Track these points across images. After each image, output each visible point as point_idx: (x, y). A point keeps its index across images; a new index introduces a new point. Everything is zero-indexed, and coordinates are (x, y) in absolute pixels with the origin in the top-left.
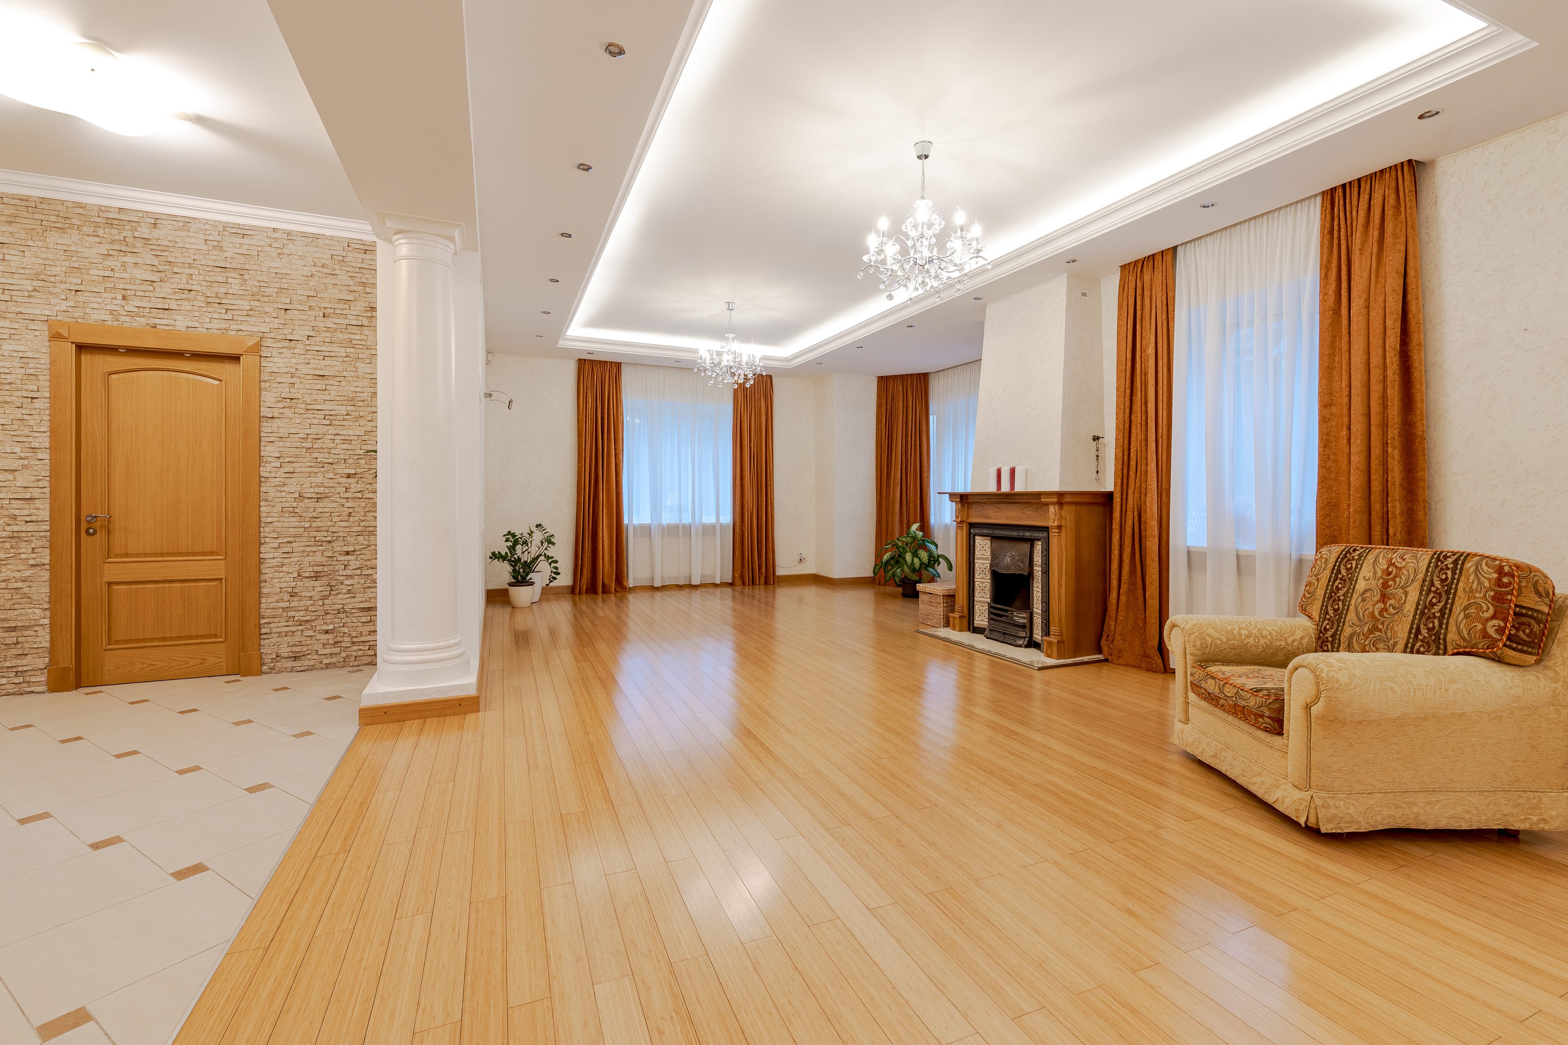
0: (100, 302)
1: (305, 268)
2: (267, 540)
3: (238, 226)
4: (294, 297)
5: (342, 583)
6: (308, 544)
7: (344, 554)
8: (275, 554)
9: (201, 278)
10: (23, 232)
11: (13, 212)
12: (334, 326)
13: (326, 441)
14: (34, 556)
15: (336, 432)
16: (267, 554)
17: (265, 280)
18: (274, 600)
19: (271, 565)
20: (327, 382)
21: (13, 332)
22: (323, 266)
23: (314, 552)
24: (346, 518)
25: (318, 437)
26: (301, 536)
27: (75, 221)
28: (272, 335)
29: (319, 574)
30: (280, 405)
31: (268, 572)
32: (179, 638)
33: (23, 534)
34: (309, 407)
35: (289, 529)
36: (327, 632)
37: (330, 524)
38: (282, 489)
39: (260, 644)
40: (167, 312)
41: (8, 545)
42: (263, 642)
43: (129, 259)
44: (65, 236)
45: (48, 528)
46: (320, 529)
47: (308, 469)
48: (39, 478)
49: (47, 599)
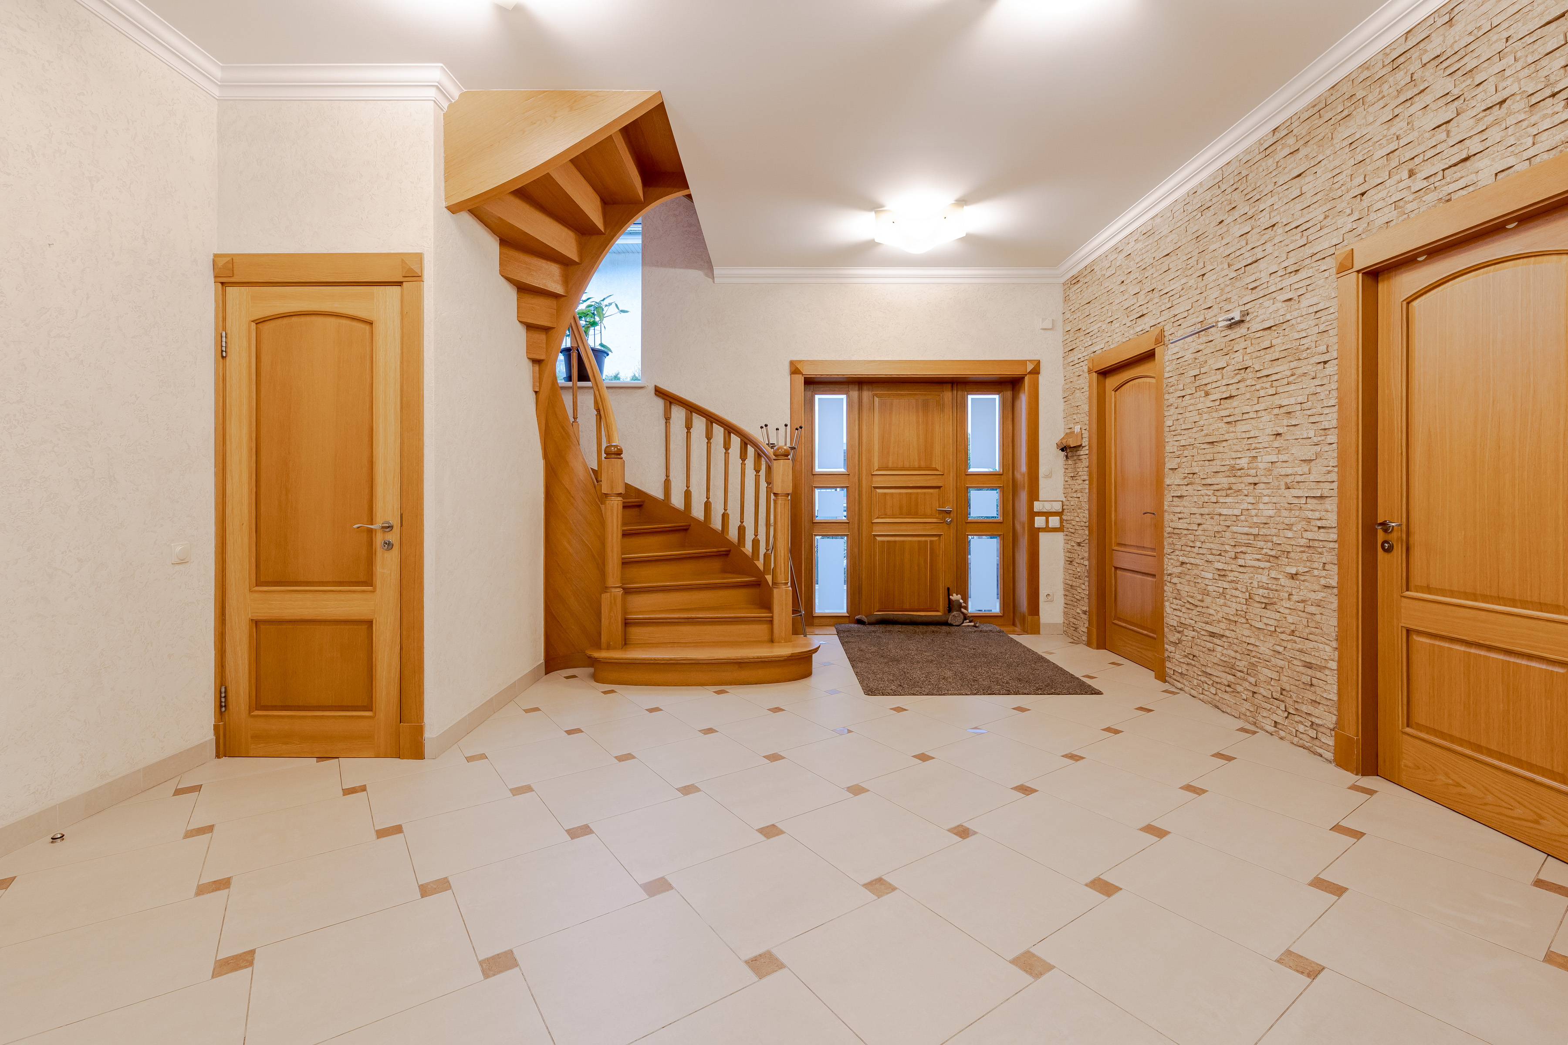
11: (1308, 127)
27: (1361, 93)
44: (1351, 123)
45: (1336, 537)
48: (1329, 468)
49: (1336, 635)
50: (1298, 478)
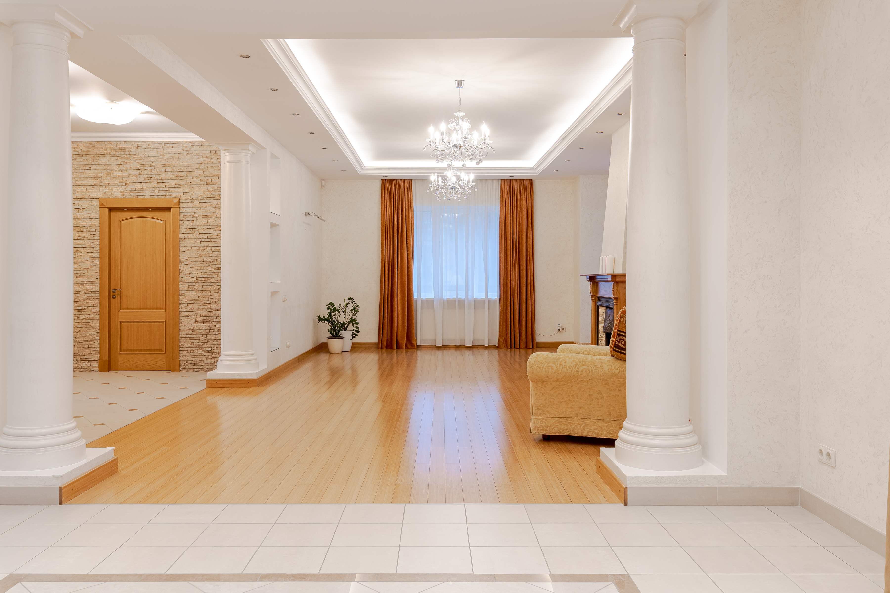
0: (117, 187)
1: (199, 159)
2: (182, 302)
3: (170, 142)
4: (194, 175)
5: (215, 326)
6: (200, 304)
7: (216, 310)
8: (186, 309)
9: (155, 170)
10: (90, 159)
11: (87, 150)
12: (212, 189)
13: (208, 250)
14: (94, 308)
15: (212, 245)
16: (182, 310)
17: (181, 168)
18: (185, 333)
19: (184, 315)
20: (208, 219)
21: (87, 205)
22: (207, 157)
23: (203, 309)
24: (217, 291)
25: (204, 248)
26: (196, 300)
27: (109, 151)
28: (184, 196)
29: (205, 321)
30: (188, 232)
31: (183, 319)
32: (147, 350)
33: (90, 298)
34: (200, 232)
35: (192, 296)
36: (208, 352)
37: (210, 294)
38: (189, 276)
39: (179, 356)
40: (142, 189)
41: (85, 303)
42: (181, 355)
43: (128, 166)
44: (105, 158)
45: (99, 295)
46: (205, 297)
47: (200, 265)
48: (96, 271)
49: (98, 328)
50: (82, 275)
